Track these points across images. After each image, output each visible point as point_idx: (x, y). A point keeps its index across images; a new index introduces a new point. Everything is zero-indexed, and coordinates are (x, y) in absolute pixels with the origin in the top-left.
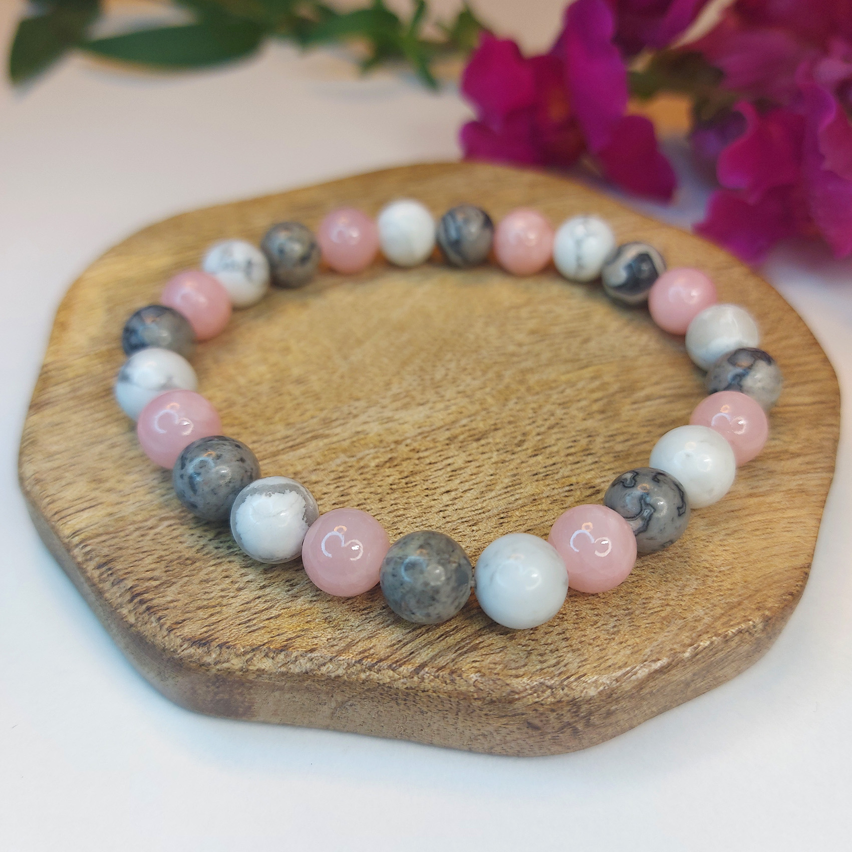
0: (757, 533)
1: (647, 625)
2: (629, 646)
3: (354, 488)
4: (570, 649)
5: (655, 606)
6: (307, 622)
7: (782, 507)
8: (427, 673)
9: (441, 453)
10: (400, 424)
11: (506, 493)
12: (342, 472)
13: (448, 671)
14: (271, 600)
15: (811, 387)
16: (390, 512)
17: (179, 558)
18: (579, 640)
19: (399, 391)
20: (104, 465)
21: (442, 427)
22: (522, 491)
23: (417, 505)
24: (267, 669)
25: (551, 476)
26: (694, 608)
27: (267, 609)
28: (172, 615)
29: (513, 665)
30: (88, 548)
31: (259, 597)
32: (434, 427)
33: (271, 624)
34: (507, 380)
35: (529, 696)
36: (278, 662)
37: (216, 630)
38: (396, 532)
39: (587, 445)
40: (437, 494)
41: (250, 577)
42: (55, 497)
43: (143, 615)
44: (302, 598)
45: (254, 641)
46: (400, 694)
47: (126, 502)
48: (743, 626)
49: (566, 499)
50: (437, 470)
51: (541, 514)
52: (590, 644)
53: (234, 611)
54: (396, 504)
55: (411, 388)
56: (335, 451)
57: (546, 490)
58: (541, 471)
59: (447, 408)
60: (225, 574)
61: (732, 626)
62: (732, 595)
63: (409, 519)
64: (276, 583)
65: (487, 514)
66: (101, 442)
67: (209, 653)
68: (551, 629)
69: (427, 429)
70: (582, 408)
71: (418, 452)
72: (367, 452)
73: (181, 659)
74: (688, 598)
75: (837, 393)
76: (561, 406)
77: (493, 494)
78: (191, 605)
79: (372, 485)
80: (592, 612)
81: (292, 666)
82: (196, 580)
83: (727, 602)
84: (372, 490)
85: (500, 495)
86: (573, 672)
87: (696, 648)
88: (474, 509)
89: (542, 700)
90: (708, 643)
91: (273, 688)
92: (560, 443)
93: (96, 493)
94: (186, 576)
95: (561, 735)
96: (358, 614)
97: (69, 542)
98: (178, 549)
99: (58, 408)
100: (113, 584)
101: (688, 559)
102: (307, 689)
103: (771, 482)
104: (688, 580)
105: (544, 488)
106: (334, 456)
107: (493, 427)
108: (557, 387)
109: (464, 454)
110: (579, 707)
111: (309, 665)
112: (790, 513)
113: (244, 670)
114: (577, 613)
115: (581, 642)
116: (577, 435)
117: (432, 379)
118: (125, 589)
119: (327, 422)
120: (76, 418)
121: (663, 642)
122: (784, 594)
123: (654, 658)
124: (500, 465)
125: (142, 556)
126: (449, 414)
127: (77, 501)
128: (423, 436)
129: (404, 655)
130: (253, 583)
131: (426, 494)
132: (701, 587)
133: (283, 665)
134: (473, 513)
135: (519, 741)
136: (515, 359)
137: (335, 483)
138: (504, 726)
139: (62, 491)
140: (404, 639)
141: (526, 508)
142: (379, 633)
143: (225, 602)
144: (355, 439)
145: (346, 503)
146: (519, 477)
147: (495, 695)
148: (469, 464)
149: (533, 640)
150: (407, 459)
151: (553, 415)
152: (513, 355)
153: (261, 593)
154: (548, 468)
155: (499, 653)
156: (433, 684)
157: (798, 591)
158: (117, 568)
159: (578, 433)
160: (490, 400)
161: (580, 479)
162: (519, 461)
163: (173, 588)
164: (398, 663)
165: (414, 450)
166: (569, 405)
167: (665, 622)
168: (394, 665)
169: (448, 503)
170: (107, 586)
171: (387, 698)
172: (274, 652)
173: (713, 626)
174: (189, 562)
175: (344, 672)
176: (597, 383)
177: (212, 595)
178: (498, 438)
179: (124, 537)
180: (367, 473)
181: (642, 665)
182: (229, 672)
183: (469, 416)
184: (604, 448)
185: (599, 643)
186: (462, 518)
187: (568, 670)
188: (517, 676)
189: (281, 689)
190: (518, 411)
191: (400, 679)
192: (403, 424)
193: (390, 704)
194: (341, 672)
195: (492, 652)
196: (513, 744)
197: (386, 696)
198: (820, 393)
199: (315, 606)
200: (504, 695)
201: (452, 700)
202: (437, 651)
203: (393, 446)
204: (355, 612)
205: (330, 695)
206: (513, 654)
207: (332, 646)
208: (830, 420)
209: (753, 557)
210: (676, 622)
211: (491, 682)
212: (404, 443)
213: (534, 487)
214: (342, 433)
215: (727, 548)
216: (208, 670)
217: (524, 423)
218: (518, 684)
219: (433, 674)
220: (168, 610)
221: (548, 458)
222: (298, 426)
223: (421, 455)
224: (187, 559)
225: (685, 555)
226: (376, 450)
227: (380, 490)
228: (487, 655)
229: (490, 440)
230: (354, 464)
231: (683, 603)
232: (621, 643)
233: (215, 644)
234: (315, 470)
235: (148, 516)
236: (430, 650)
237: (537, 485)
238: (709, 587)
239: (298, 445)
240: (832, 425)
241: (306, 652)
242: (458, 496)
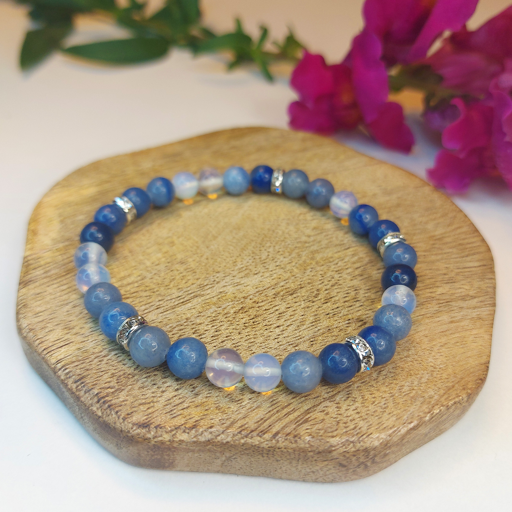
0: (458, 344)
1: (403, 402)
2: (394, 415)
3: (223, 326)
4: (361, 419)
5: (406, 390)
6: (206, 410)
7: (469, 328)
8: (280, 437)
9: (272, 303)
10: (244, 286)
11: (312, 326)
12: (214, 317)
13: (292, 436)
14: (183, 397)
15: (477, 257)
16: (246, 340)
17: (124, 374)
18: (365, 413)
19: (242, 266)
20: (71, 318)
21: (269, 287)
22: (321, 324)
23: (261, 335)
24: (185, 440)
25: (337, 315)
26: (428, 391)
27: (181, 403)
28: (124, 410)
29: (330, 430)
30: (67, 371)
31: (175, 396)
32: (265, 288)
33: (185, 412)
34: (304, 258)
35: (341, 448)
36: (191, 435)
37: (152, 417)
38: (251, 352)
39: (355, 295)
40: (272, 328)
41: (168, 384)
42: (43, 340)
43: (107, 411)
44: (201, 395)
45: (176, 423)
46: (265, 451)
47: (87, 341)
48: (457, 400)
49: (347, 328)
50: (270, 314)
51: (334, 338)
52: (372, 415)
53: (162, 406)
54: (249, 335)
55: (248, 264)
56: (208, 304)
57: (335, 324)
58: (331, 312)
59: (271, 276)
60: (153, 383)
61: (451, 400)
62: (448, 382)
63: (258, 344)
64: (184, 387)
65: (302, 339)
66: (67, 304)
67: (149, 432)
68: (349, 407)
69: (261, 289)
70: (349, 273)
71: (258, 303)
72: (228, 304)
73: (132, 436)
74: (424, 384)
75: (492, 259)
76: (337, 273)
77: (305, 327)
78: (135, 403)
79: (233, 324)
80: (371, 396)
81: (200, 437)
82: (136, 387)
83: (446, 386)
84: (234, 327)
85: (309, 327)
86: (365, 432)
87: (432, 414)
88: (295, 337)
89: (348, 450)
90: (438, 411)
91: (188, 451)
92: (339, 295)
93: (68, 336)
94: (130, 385)
95: (357, 469)
96: (236, 403)
97: (54, 367)
98: (122, 369)
99: (37, 284)
100: (85, 393)
101: (421, 362)
102: (209, 450)
103: (461, 313)
104: (423, 374)
105: (334, 322)
106: (208, 307)
107: (299, 286)
108: (333, 261)
109: (285, 303)
110: (369, 453)
111: (209, 437)
112: (475, 332)
113: (171, 441)
114: (363, 397)
115: (367, 414)
116: (349, 290)
117: (260, 258)
118: (93, 395)
119: (202, 287)
120: (50, 290)
121: (413, 412)
122: (477, 380)
123: (409, 421)
124: (306, 309)
125: (101, 374)
126: (273, 279)
127: (56, 342)
128: (259, 293)
129: (266, 427)
130: (170, 387)
131: (266, 328)
132: (431, 378)
133: (194, 437)
134: (295, 339)
135: (333, 474)
136: (307, 245)
137: (211, 324)
138: (326, 466)
139: (46, 335)
140: (264, 417)
141: (325, 335)
142: (249, 415)
143: (155, 400)
144: (219, 297)
145: (219, 336)
146: (318, 316)
147: (321, 449)
148: (288, 309)
149: (340, 414)
150: (252, 308)
151: (333, 278)
152: (306, 242)
153: (176, 393)
154: (335, 310)
155: (321, 423)
156: (284, 444)
157: (484, 377)
158: (87, 382)
159: (349, 288)
160: (295, 270)
161: (354, 316)
162: (318, 307)
163: (123, 393)
164: (263, 432)
165: (255, 302)
166: (342, 272)
167: (413, 400)
168: (260, 434)
169: (279, 334)
170: (82, 393)
171: (257, 453)
172: (189, 429)
173: (440, 401)
174: (131, 376)
175: (231, 439)
176: (356, 258)
177: (147, 396)
178: (303, 292)
179: (88, 363)
180: (229, 317)
181: (403, 426)
182: (162, 443)
183: (285, 280)
184: (365, 297)
185: (377, 414)
186: (289, 342)
187: (361, 432)
188: (333, 437)
189: (193, 451)
190: (313, 276)
191: (264, 442)
192: (247, 286)
193: (258, 457)
194: (229, 439)
195: (317, 423)
196: (330, 476)
197: (256, 452)
198: (482, 260)
199: (210, 400)
200: (326, 448)
201: (296, 452)
202: (284, 424)
203: (242, 300)
204: (233, 403)
205: (222, 453)
206: (329, 424)
207: (223, 424)
208: (490, 276)
209: (457, 359)
210: (419, 399)
211: (318, 441)
212: (249, 298)
213: (328, 322)
214: (212, 293)
215: (442, 354)
216: (149, 442)
217: (317, 284)
218: (334, 441)
219: (284, 438)
220: (121, 407)
221: (334, 304)
222: (185, 290)
223: (260, 305)
224: (129, 374)
225: (419, 359)
226: (233, 303)
227: (238, 327)
228: (314, 425)
229: (299, 294)
230: (221, 311)
231: (422, 388)
232: (390, 413)
233: (152, 426)
234: (198, 316)
235: (102, 349)
236: (280, 423)
237: (329, 321)
238: (435, 377)
239: (186, 301)
240: (491, 278)
241: (208, 428)
242: (285, 329)
